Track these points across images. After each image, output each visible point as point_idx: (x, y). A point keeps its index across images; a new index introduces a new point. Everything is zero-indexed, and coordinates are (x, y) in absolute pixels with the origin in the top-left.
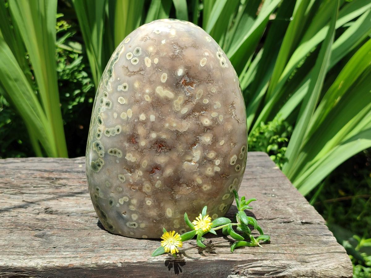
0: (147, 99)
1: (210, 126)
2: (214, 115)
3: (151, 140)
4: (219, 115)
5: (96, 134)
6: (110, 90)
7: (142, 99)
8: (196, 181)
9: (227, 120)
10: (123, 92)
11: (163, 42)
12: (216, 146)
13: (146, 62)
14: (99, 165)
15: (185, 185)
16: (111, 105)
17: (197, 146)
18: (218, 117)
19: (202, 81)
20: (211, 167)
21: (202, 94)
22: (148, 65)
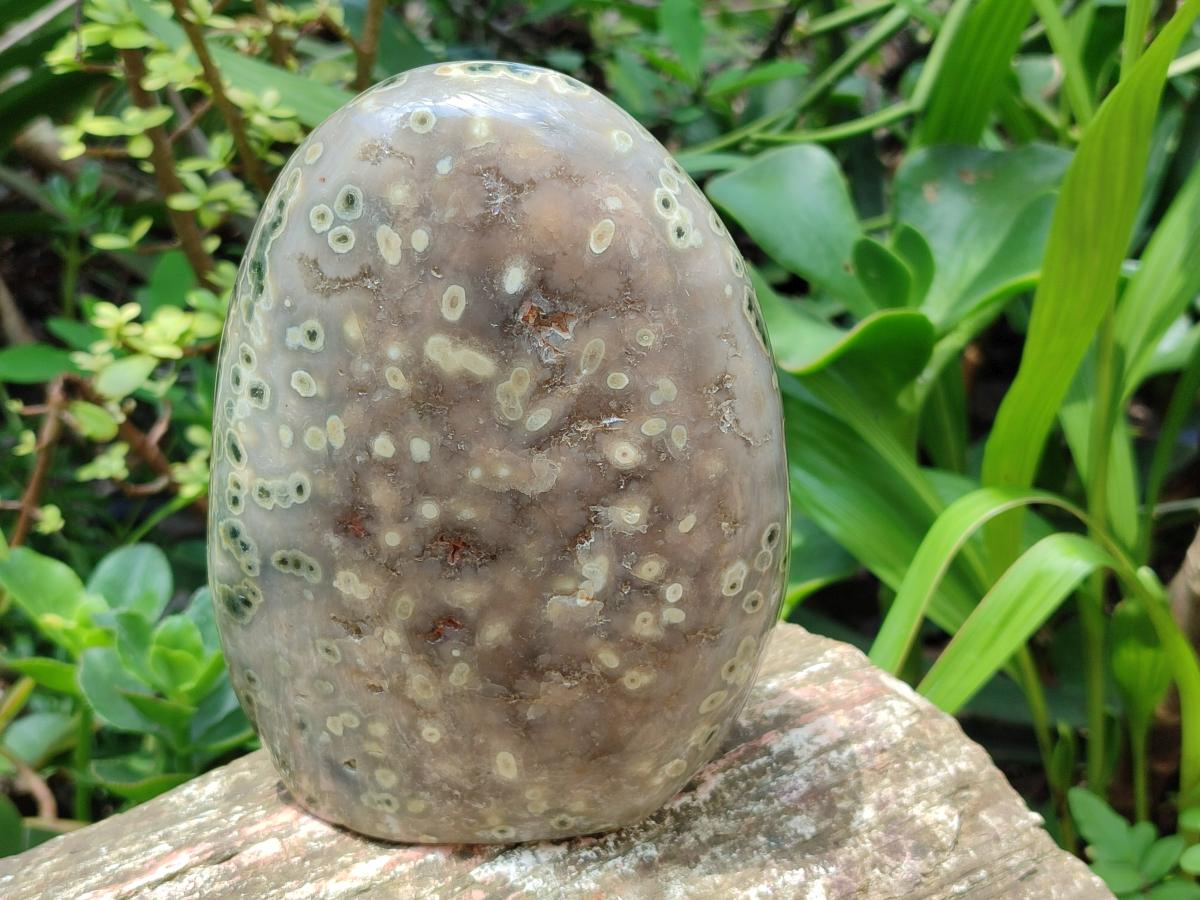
0: (393, 381)
1: (639, 468)
2: (652, 427)
3: (422, 526)
4: (670, 426)
5: (227, 496)
6: (260, 343)
7: (376, 383)
8: (599, 662)
9: (705, 442)
10: (308, 351)
11: (444, 167)
12: (666, 538)
13: (384, 243)
14: (247, 603)
15: (556, 675)
16: (267, 398)
17: (592, 540)
18: (667, 435)
19: (600, 306)
20: (652, 612)
21: (602, 356)
22: (392, 256)
